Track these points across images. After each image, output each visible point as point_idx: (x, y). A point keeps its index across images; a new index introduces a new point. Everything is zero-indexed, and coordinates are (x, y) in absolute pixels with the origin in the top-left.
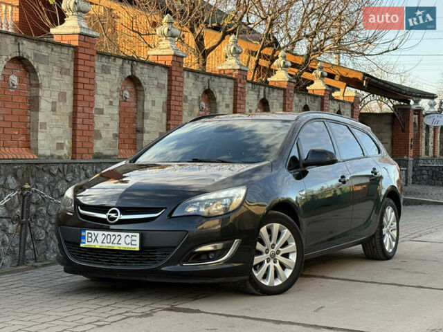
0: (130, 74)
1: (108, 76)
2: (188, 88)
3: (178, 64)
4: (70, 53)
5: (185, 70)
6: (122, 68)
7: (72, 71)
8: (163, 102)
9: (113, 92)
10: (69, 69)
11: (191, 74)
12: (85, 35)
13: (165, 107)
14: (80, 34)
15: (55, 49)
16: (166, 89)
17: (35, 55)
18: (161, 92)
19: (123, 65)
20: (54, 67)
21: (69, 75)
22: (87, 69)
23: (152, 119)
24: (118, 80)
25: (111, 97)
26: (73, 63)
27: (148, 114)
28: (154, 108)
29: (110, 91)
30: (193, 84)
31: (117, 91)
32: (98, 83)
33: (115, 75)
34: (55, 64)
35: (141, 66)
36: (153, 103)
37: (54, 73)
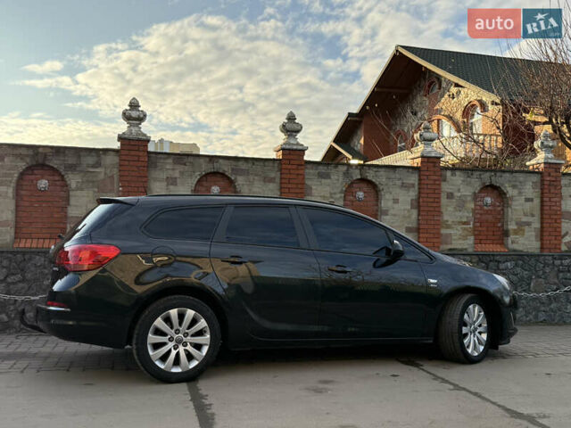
0: (359, 177)
1: (328, 181)
2: (453, 185)
3: (432, 164)
4: (276, 165)
5: (446, 168)
6: (346, 174)
7: (278, 180)
8: (412, 200)
9: (335, 194)
10: (274, 178)
11: (458, 173)
12: (289, 150)
13: (416, 204)
14: (283, 149)
15: (256, 163)
16: (417, 187)
17: (233, 170)
18: (409, 191)
19: (348, 170)
20: (256, 178)
21: (274, 182)
22: (294, 176)
23: (395, 215)
24: (342, 183)
25: (332, 198)
26: (279, 173)
27: (387, 211)
28: (396, 206)
29: (331, 194)
30: (463, 181)
31: (341, 193)
32: (313, 187)
33: (338, 180)
34: (256, 175)
35: (375, 169)
36: (396, 201)
37: (255, 182)
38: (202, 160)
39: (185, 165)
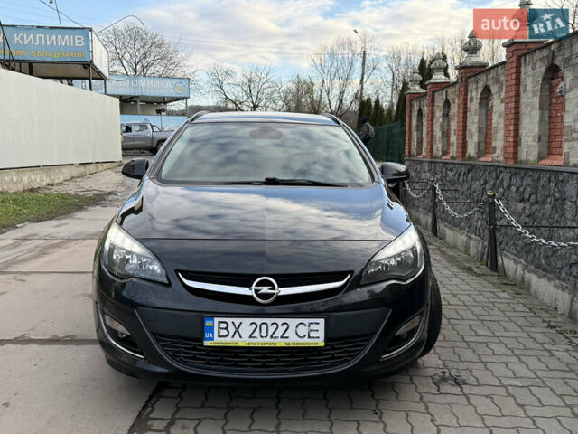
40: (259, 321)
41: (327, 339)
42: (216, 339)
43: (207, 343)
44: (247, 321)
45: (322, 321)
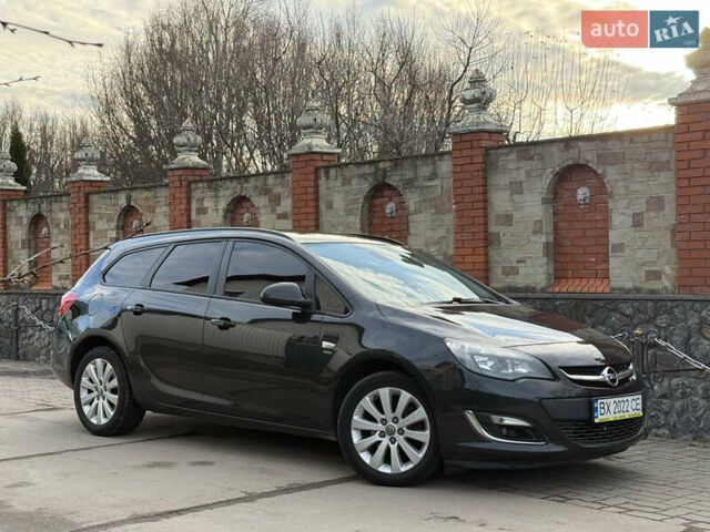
38: (554, 149)
39: (532, 158)
40: (617, 400)
41: (643, 410)
42: (600, 417)
43: (596, 421)
44: (612, 400)
45: (640, 396)
